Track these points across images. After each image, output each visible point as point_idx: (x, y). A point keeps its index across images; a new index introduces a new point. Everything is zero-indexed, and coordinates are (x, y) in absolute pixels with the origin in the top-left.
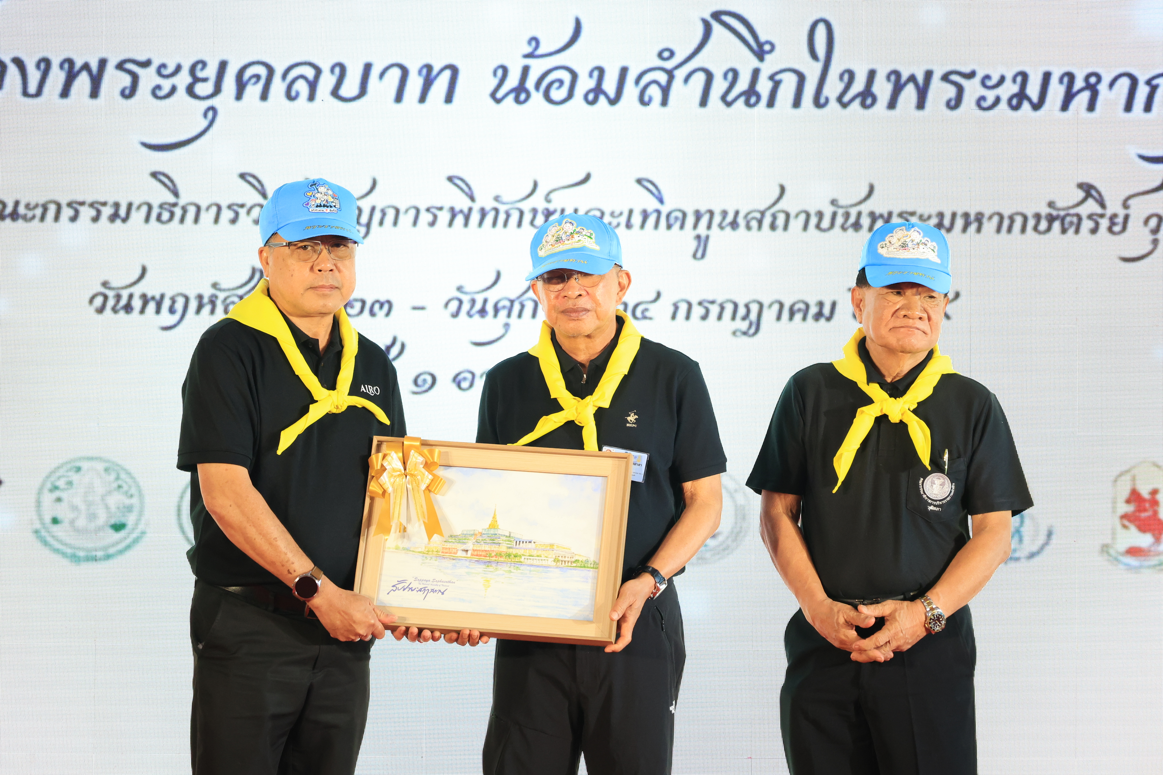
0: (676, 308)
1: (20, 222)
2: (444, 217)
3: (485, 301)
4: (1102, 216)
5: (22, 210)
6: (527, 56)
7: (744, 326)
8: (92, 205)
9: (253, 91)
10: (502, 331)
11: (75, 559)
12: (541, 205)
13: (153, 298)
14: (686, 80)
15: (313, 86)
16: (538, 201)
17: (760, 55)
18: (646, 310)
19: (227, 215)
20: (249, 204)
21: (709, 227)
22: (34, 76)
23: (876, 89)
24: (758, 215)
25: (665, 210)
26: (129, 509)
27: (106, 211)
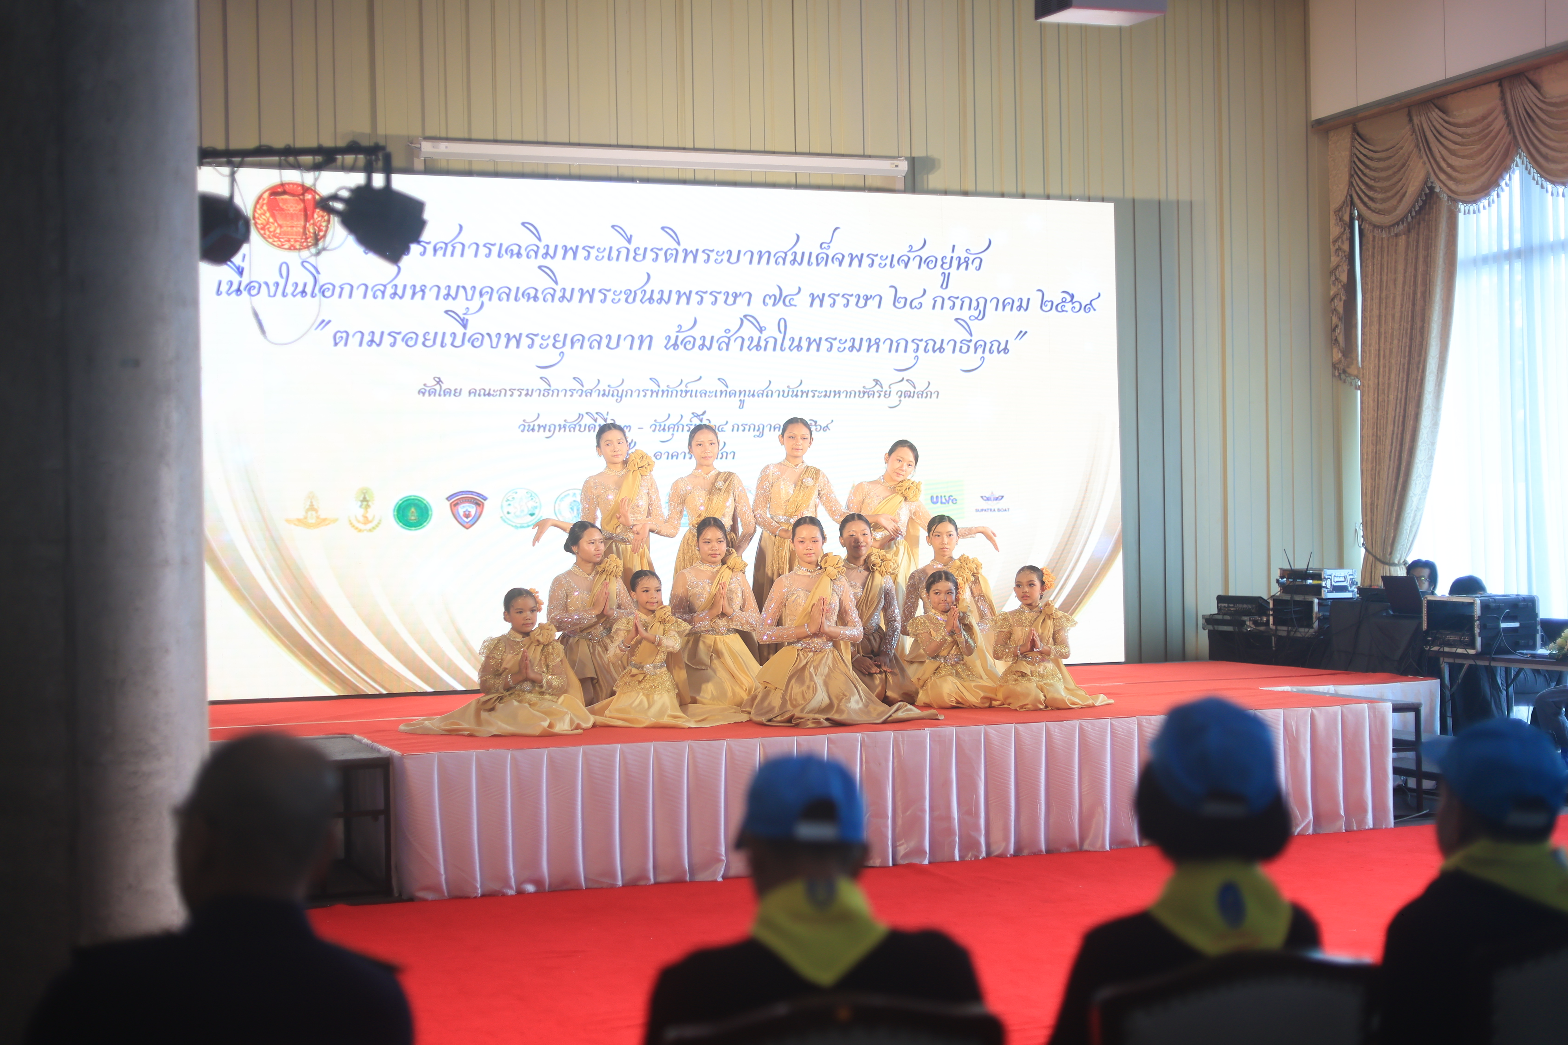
0: (734, 427)
1: (491, 397)
2: (649, 393)
3: (665, 425)
4: (882, 391)
5: (492, 392)
6: (678, 332)
7: (758, 433)
8: (518, 390)
9: (577, 345)
10: (671, 437)
11: (516, 527)
12: (684, 389)
13: (542, 426)
14: (735, 341)
15: (599, 343)
16: (683, 387)
17: (761, 331)
18: (723, 428)
19: (569, 393)
20: (577, 390)
21: (744, 396)
22: (495, 340)
23: (802, 344)
24: (762, 392)
25: (728, 390)
26: (536, 507)
27: (524, 392)
